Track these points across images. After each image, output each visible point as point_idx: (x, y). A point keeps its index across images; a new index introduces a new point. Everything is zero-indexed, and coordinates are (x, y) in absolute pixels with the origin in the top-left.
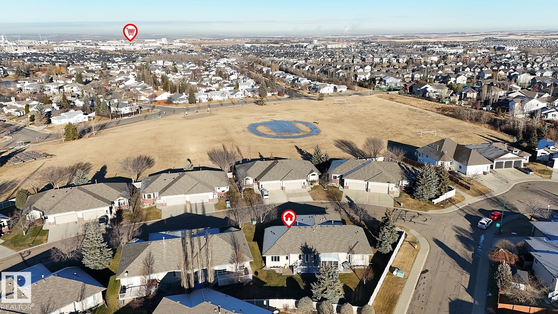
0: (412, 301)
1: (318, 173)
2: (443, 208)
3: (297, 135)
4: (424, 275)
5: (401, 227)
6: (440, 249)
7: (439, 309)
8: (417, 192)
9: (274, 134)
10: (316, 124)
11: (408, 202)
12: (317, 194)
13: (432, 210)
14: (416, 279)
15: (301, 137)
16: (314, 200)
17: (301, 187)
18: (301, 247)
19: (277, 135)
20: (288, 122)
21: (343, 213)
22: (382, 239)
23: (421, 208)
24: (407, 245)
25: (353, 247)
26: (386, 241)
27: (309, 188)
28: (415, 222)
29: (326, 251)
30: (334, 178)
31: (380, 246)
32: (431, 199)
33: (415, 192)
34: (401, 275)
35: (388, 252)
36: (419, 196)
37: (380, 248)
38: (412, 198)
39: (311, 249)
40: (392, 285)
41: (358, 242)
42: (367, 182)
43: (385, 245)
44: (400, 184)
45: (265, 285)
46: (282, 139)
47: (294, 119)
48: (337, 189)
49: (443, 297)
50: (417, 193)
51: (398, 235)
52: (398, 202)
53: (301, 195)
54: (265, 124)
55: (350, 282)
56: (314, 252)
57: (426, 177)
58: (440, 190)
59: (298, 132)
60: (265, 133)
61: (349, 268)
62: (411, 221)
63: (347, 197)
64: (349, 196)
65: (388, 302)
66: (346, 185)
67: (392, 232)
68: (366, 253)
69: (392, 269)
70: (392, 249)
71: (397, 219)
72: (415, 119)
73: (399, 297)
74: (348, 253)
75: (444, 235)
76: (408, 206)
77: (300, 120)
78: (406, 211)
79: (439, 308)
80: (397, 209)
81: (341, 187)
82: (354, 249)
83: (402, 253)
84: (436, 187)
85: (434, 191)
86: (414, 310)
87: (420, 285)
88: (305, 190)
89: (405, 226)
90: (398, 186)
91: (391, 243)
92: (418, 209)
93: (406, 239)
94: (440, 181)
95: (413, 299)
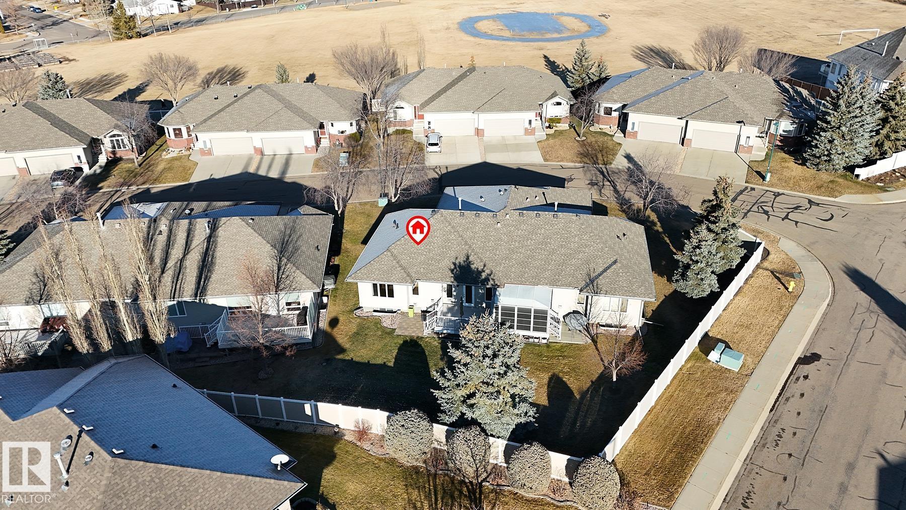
0: (755, 448)
1: (569, 99)
2: (883, 190)
3: (556, 35)
4: (805, 369)
5: (756, 232)
6: (863, 298)
7: (843, 489)
8: (816, 146)
9: (507, 34)
10: (603, 18)
11: (787, 173)
12: (557, 147)
13: (851, 193)
14: (778, 379)
15: (562, 41)
16: (546, 160)
17: (522, 132)
18: (455, 264)
19: (514, 35)
20: (546, 15)
21: (608, 191)
22: (691, 260)
23: (819, 187)
24: (764, 278)
25: (600, 275)
26: (703, 265)
27: (541, 134)
28: (797, 222)
29: (521, 280)
30: (606, 113)
31: (684, 276)
32: (851, 169)
33: (811, 147)
34: (731, 363)
35: (705, 294)
36: (819, 157)
37: (681, 283)
38: (799, 164)
39: (479, 273)
40: (698, 390)
41: (615, 262)
42: (683, 122)
43: (698, 274)
44: (772, 130)
45: (340, 357)
46: (520, 43)
47: (560, 10)
48: (609, 138)
49: (860, 447)
50: (816, 151)
51: (743, 252)
52: (758, 173)
53: (518, 147)
54: (494, 18)
55: (574, 370)
56: (487, 280)
57: (847, 107)
58: (879, 145)
59: (559, 31)
60: (490, 32)
61: (581, 328)
62: (786, 217)
63: (628, 157)
64: (633, 155)
65: (675, 445)
66: (633, 128)
67: (724, 242)
68: (635, 295)
69: (708, 344)
70: (716, 289)
71: (749, 211)
72: (829, 10)
73: (713, 430)
74: (581, 291)
75: (881, 260)
76: (785, 182)
77: (571, 12)
78: (777, 195)
79: (842, 484)
80: (753, 189)
81: (620, 135)
82: (601, 281)
83: (746, 299)
84: (871, 137)
85: (864, 145)
86: (758, 482)
87: (787, 399)
88: (531, 139)
89: (768, 231)
90: (764, 135)
91: (719, 270)
92: (811, 190)
93: (766, 264)
94: (885, 121)
95: (760, 445)
